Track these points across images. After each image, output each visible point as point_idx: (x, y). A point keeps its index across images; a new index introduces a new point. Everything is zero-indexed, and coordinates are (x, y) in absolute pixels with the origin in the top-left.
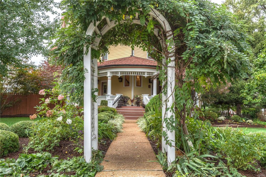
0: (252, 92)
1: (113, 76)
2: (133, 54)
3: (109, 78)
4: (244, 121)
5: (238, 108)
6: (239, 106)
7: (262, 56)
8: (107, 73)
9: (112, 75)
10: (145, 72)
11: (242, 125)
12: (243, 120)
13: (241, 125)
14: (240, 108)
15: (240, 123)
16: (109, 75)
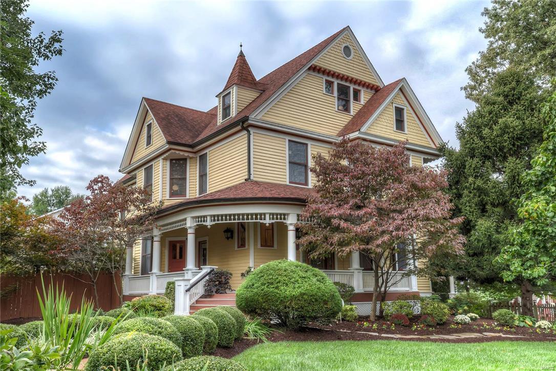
0: (531, 250)
1: (197, 225)
2: (250, 176)
3: (189, 231)
4: (530, 323)
5: (525, 292)
6: (526, 287)
7: (539, 162)
8: (185, 220)
9: (195, 224)
10: (265, 214)
11: (518, 334)
12: (527, 321)
13: (515, 333)
14: (528, 291)
15: (513, 330)
16: (190, 224)
